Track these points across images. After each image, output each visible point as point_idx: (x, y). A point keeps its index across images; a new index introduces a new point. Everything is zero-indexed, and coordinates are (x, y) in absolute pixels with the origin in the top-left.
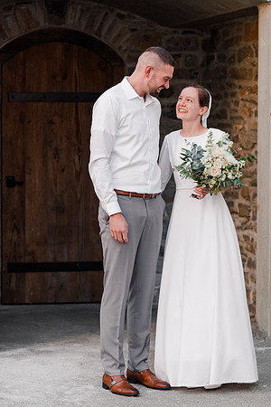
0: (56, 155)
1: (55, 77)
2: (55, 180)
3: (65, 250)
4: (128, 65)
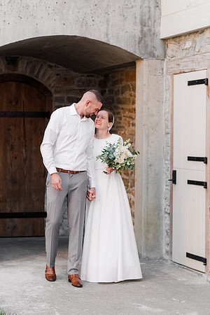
0: (12, 148)
1: (11, 103)
2: (11, 164)
4: (55, 95)
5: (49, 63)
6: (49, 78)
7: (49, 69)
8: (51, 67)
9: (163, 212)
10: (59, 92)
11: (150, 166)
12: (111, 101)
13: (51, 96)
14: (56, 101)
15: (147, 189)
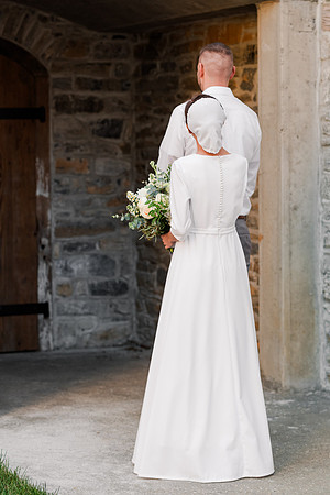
4: (53, 76)
5: (40, 12)
6: (41, 42)
7: (40, 23)
8: (44, 19)
9: (320, 299)
10: (60, 69)
11: (295, 209)
12: (170, 84)
13: (47, 76)
14: (55, 86)
15: (291, 253)
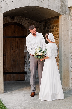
0: (13, 49)
2: (13, 54)
3: (15, 69)
5: (25, 18)
11: (65, 54)
